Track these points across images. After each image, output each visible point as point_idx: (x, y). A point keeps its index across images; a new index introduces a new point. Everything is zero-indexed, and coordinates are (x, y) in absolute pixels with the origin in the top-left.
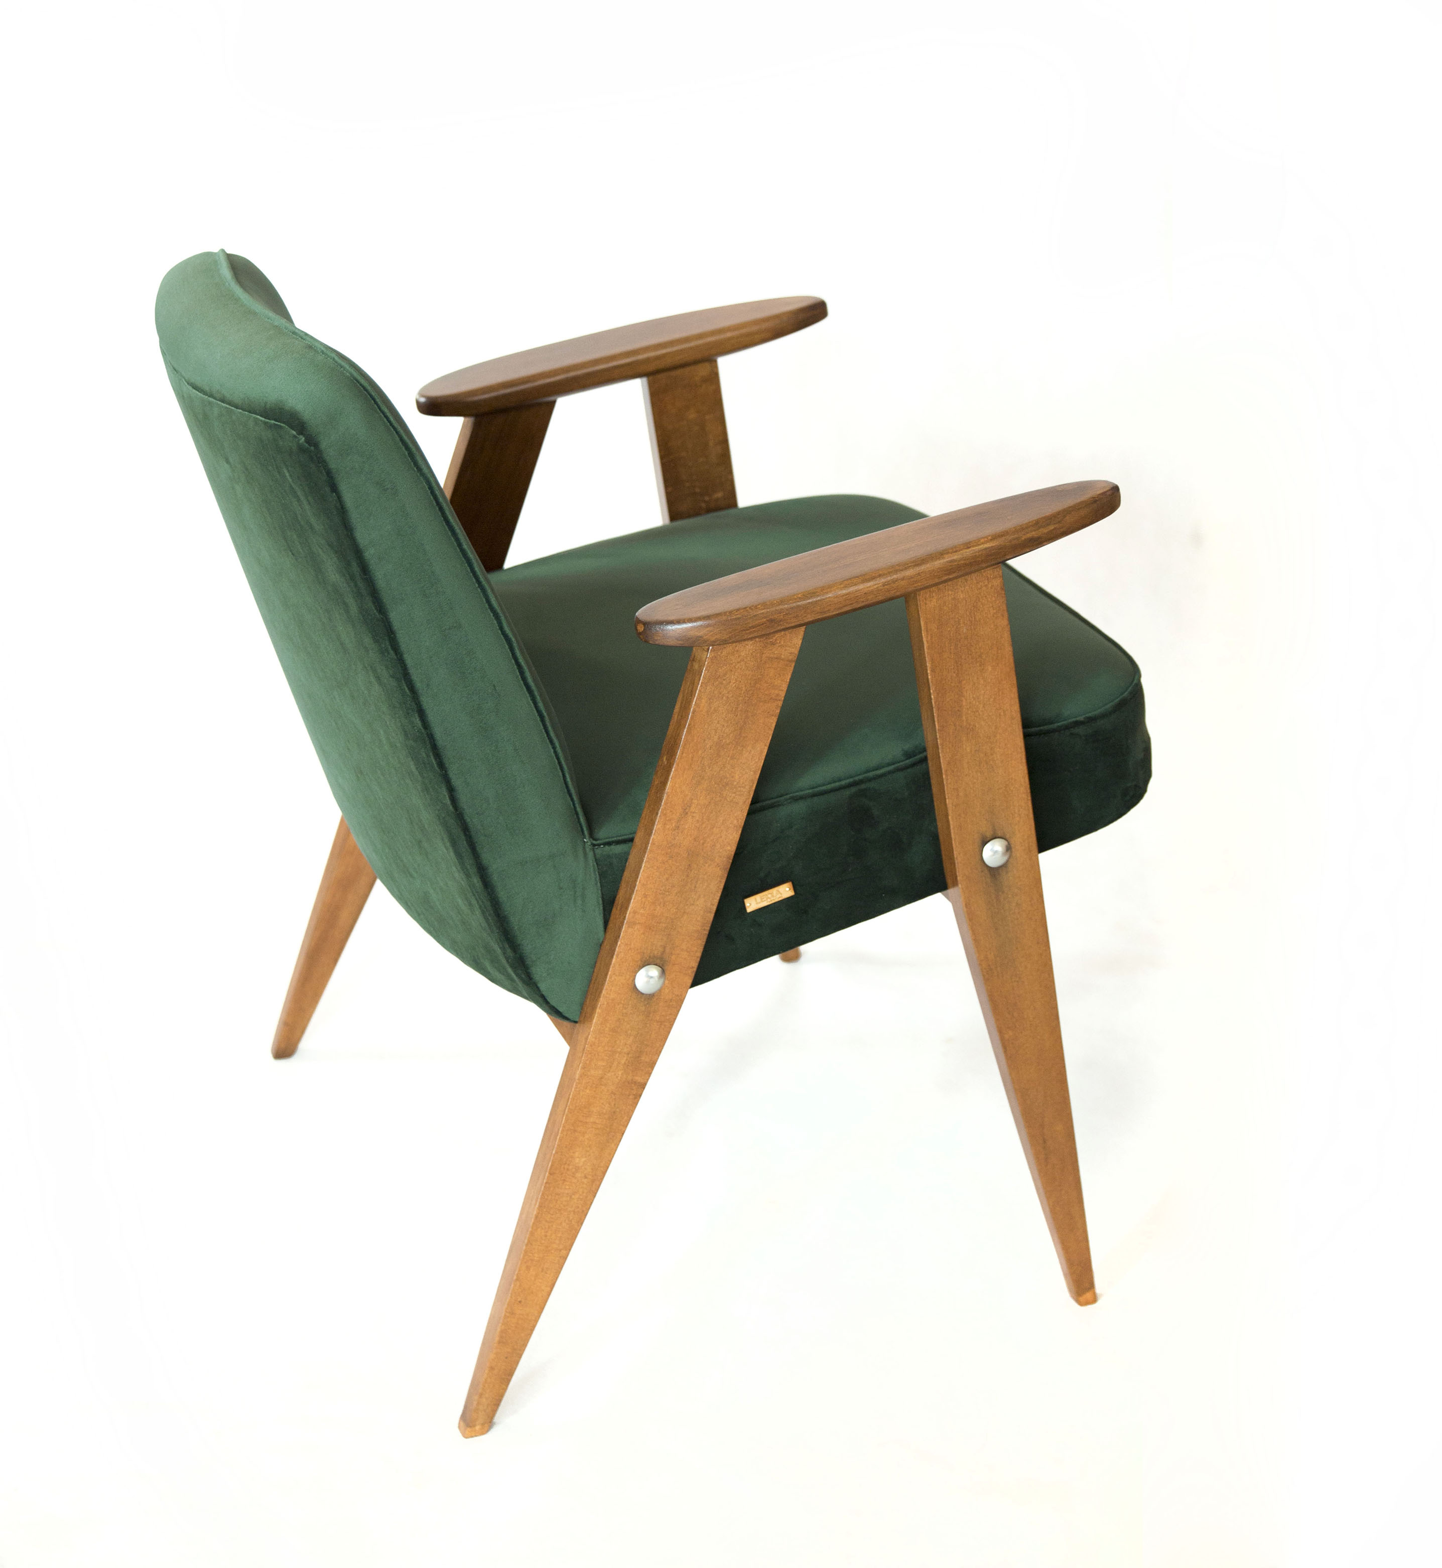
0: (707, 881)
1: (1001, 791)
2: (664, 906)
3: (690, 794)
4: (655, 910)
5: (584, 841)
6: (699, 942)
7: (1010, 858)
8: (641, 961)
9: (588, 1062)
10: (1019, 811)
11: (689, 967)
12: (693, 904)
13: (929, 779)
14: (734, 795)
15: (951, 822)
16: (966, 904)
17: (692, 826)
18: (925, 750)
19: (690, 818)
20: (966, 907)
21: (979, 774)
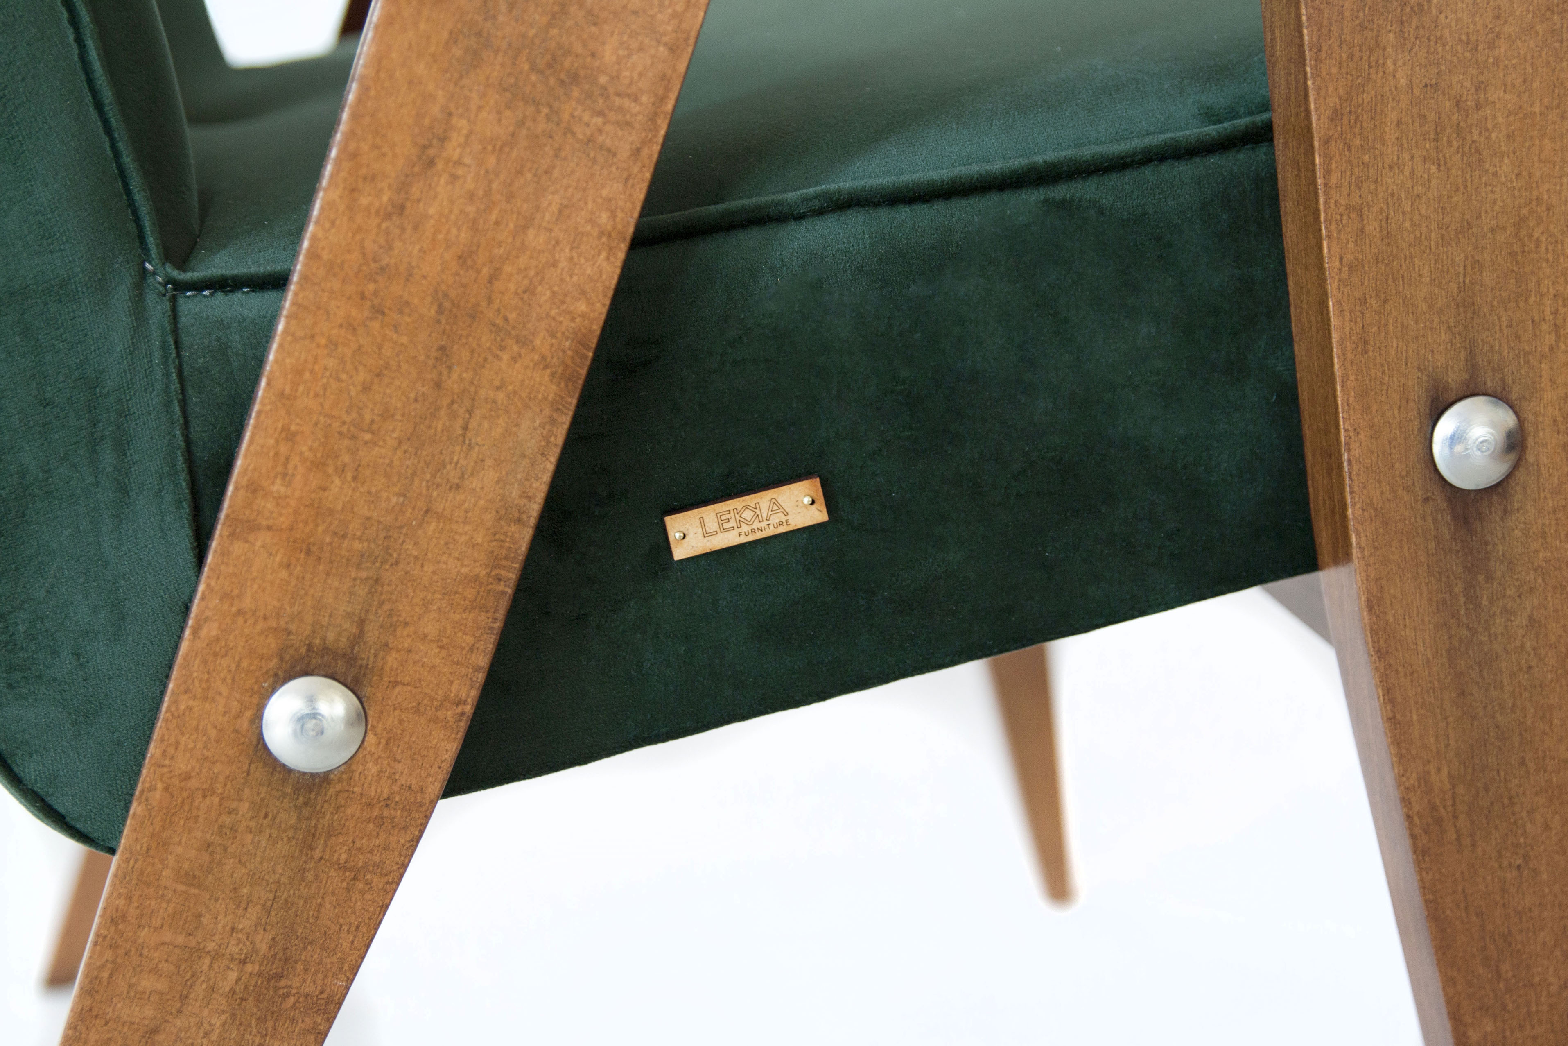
0: (507, 411)
1: (1501, 237)
2: (355, 478)
3: (440, 93)
4: (324, 489)
5: (145, 269)
6: (483, 618)
7: (1516, 467)
8: (281, 659)
9: (105, 975)
10: (1555, 313)
11: (446, 698)
12: (458, 487)
13: (1274, 199)
14: (600, 120)
15: (1334, 322)
16: (1368, 600)
17: (451, 211)
18: (1266, 106)
19: (442, 181)
20: (1370, 608)
21: (1434, 169)
